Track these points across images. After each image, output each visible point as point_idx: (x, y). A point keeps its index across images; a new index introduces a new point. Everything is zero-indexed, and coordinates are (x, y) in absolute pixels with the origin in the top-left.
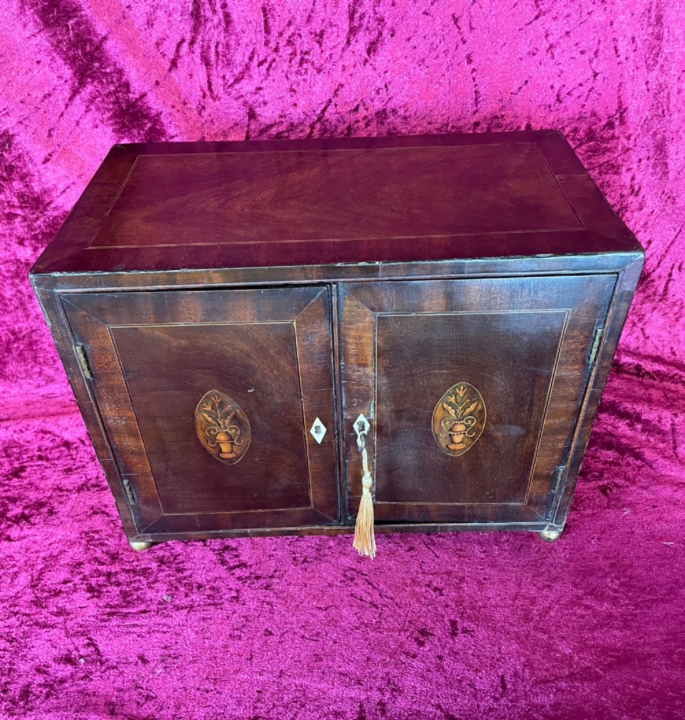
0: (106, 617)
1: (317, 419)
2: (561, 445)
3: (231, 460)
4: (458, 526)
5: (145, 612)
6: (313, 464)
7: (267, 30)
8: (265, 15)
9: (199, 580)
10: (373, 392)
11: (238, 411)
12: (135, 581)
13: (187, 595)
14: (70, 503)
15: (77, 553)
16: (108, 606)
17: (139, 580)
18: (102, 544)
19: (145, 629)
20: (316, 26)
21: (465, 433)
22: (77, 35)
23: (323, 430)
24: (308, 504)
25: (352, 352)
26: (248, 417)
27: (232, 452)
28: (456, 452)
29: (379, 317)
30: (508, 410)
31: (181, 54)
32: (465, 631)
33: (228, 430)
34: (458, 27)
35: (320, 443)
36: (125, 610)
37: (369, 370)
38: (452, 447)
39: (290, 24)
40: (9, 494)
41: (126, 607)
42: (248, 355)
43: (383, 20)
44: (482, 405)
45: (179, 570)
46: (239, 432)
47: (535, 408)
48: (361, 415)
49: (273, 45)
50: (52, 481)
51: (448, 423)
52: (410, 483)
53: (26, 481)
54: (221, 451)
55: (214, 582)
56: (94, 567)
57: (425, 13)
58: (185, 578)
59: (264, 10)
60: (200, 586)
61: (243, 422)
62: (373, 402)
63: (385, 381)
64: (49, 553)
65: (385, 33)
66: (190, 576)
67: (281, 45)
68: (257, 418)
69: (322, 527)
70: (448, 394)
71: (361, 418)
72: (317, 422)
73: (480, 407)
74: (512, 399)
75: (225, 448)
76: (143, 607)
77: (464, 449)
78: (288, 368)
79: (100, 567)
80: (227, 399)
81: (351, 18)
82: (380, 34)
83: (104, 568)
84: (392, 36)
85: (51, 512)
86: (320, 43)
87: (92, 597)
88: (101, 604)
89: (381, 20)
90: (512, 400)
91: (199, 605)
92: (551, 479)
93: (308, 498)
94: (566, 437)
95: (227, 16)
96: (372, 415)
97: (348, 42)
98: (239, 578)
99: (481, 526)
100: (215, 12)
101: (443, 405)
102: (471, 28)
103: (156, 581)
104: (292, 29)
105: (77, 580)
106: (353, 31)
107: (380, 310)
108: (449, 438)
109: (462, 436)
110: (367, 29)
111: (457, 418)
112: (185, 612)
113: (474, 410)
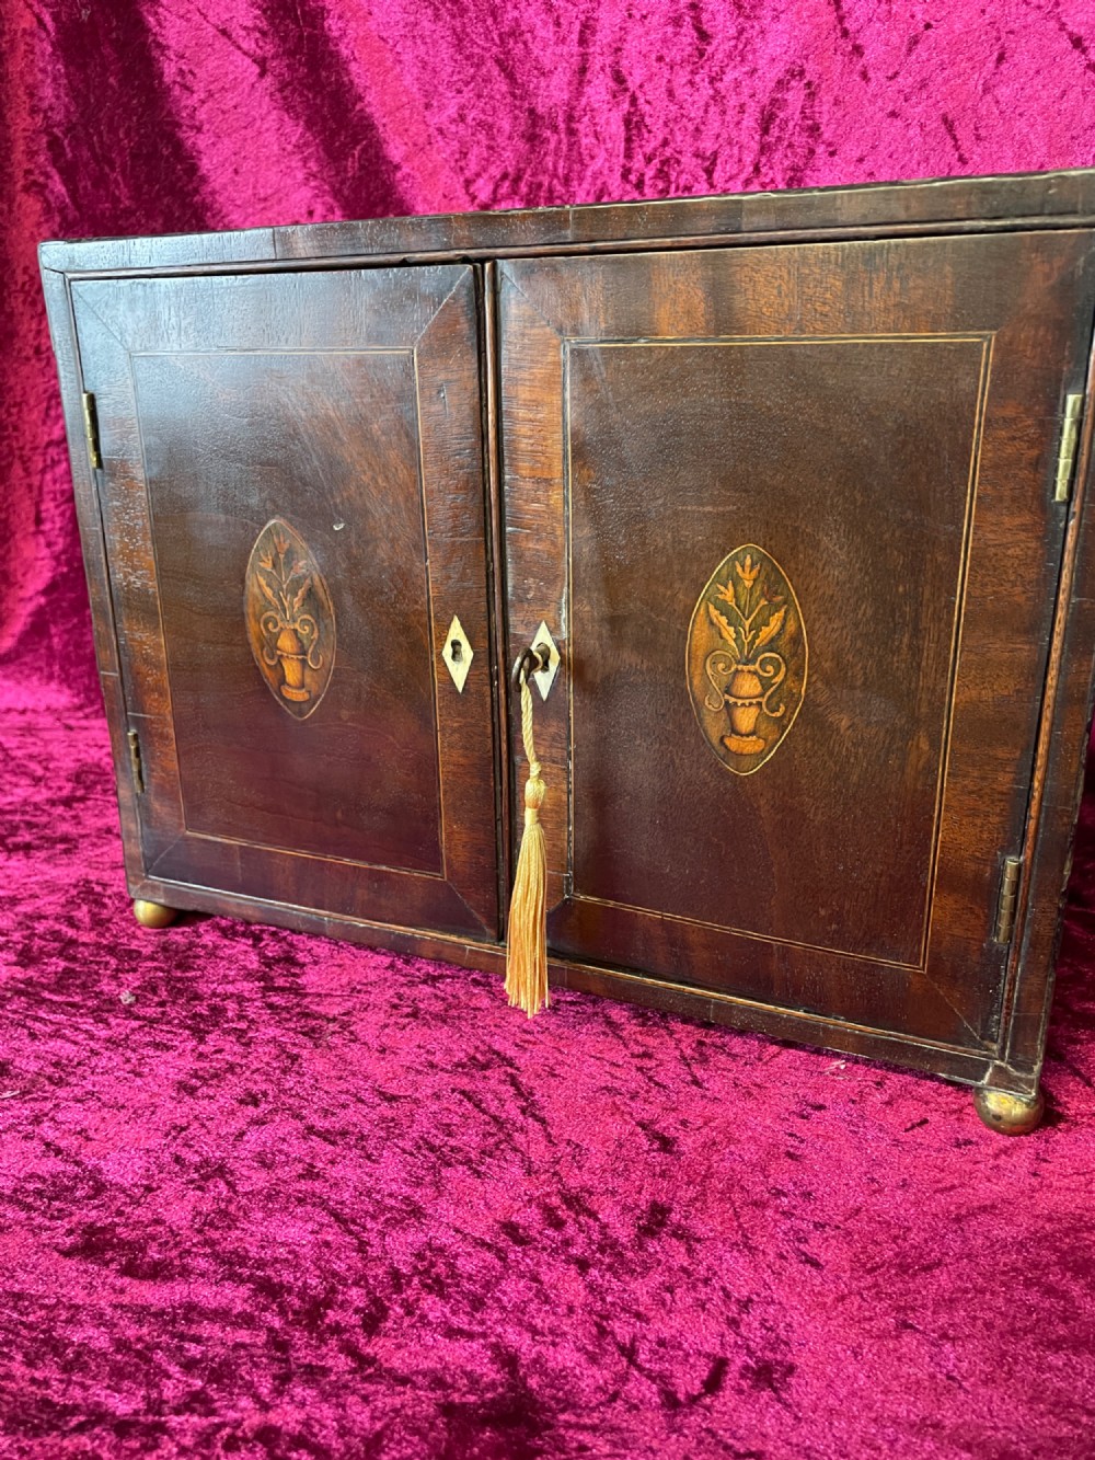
0: (9, 995)
1: (456, 623)
2: (1005, 780)
3: (300, 707)
4: (757, 1012)
5: (73, 1005)
6: (449, 754)
7: (629, 155)
8: (628, 129)
9: (202, 988)
10: (566, 565)
11: (316, 578)
12: (98, 963)
13: (162, 1004)
14: (105, 849)
15: (50, 904)
16: (29, 982)
17: (107, 963)
18: (96, 902)
19: (49, 1029)
20: (708, 146)
21: (759, 704)
22: (362, 167)
23: (467, 652)
24: (437, 867)
25: (524, 444)
26: (333, 596)
27: (302, 686)
28: (746, 762)
29: (572, 351)
30: (859, 644)
31: (499, 196)
32: (681, 1234)
33: (297, 626)
34: (954, 138)
35: (460, 689)
36: (46, 994)
37: (556, 497)
38: (733, 743)
39: (665, 143)
40: (34, 820)
41: (51, 992)
42: (335, 434)
43: (818, 129)
44: (798, 622)
45: (179, 966)
46: (316, 635)
47: (929, 647)
48: (543, 625)
49: (633, 178)
50: (105, 820)
51: (721, 666)
52: (643, 846)
53: (73, 813)
54: (283, 681)
55: (223, 1000)
56: (57, 927)
57: (893, 114)
58: (180, 980)
59: (627, 122)
60: (197, 997)
61: (323, 608)
62: (565, 589)
63: (587, 532)
64: (11, 893)
65: (820, 149)
66: (194, 979)
67: (646, 178)
68: (348, 599)
69: (463, 940)
70: (718, 579)
71: (543, 637)
72: (456, 631)
73: (791, 627)
74: (867, 610)
75: (292, 672)
76: (77, 999)
77: (760, 755)
78: (403, 474)
79: (64, 929)
80: (301, 545)
81: (766, 131)
82: (812, 152)
83: (71, 933)
84: (832, 154)
85: (66, 851)
86: (709, 172)
87: (15, 964)
88: (19, 976)
89: (814, 130)
90: (869, 612)
91: (169, 1023)
92: (985, 891)
93: (436, 845)
94: (1018, 754)
95: (572, 132)
96: (564, 627)
97: (757, 169)
98: (270, 1006)
99: (816, 1027)
100: (555, 129)
101: (707, 608)
102: (978, 138)
103: (134, 970)
104: (668, 152)
105: (16, 936)
106: (765, 149)
107: (576, 332)
108: (724, 716)
109: (753, 711)
110: (790, 145)
111: (741, 652)
112: (135, 1024)
113: (779, 634)
